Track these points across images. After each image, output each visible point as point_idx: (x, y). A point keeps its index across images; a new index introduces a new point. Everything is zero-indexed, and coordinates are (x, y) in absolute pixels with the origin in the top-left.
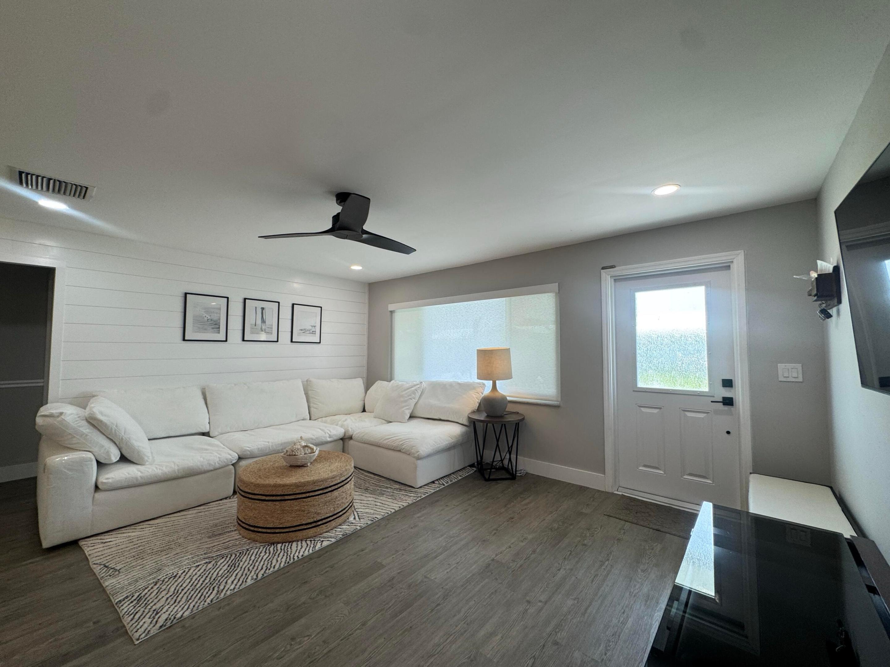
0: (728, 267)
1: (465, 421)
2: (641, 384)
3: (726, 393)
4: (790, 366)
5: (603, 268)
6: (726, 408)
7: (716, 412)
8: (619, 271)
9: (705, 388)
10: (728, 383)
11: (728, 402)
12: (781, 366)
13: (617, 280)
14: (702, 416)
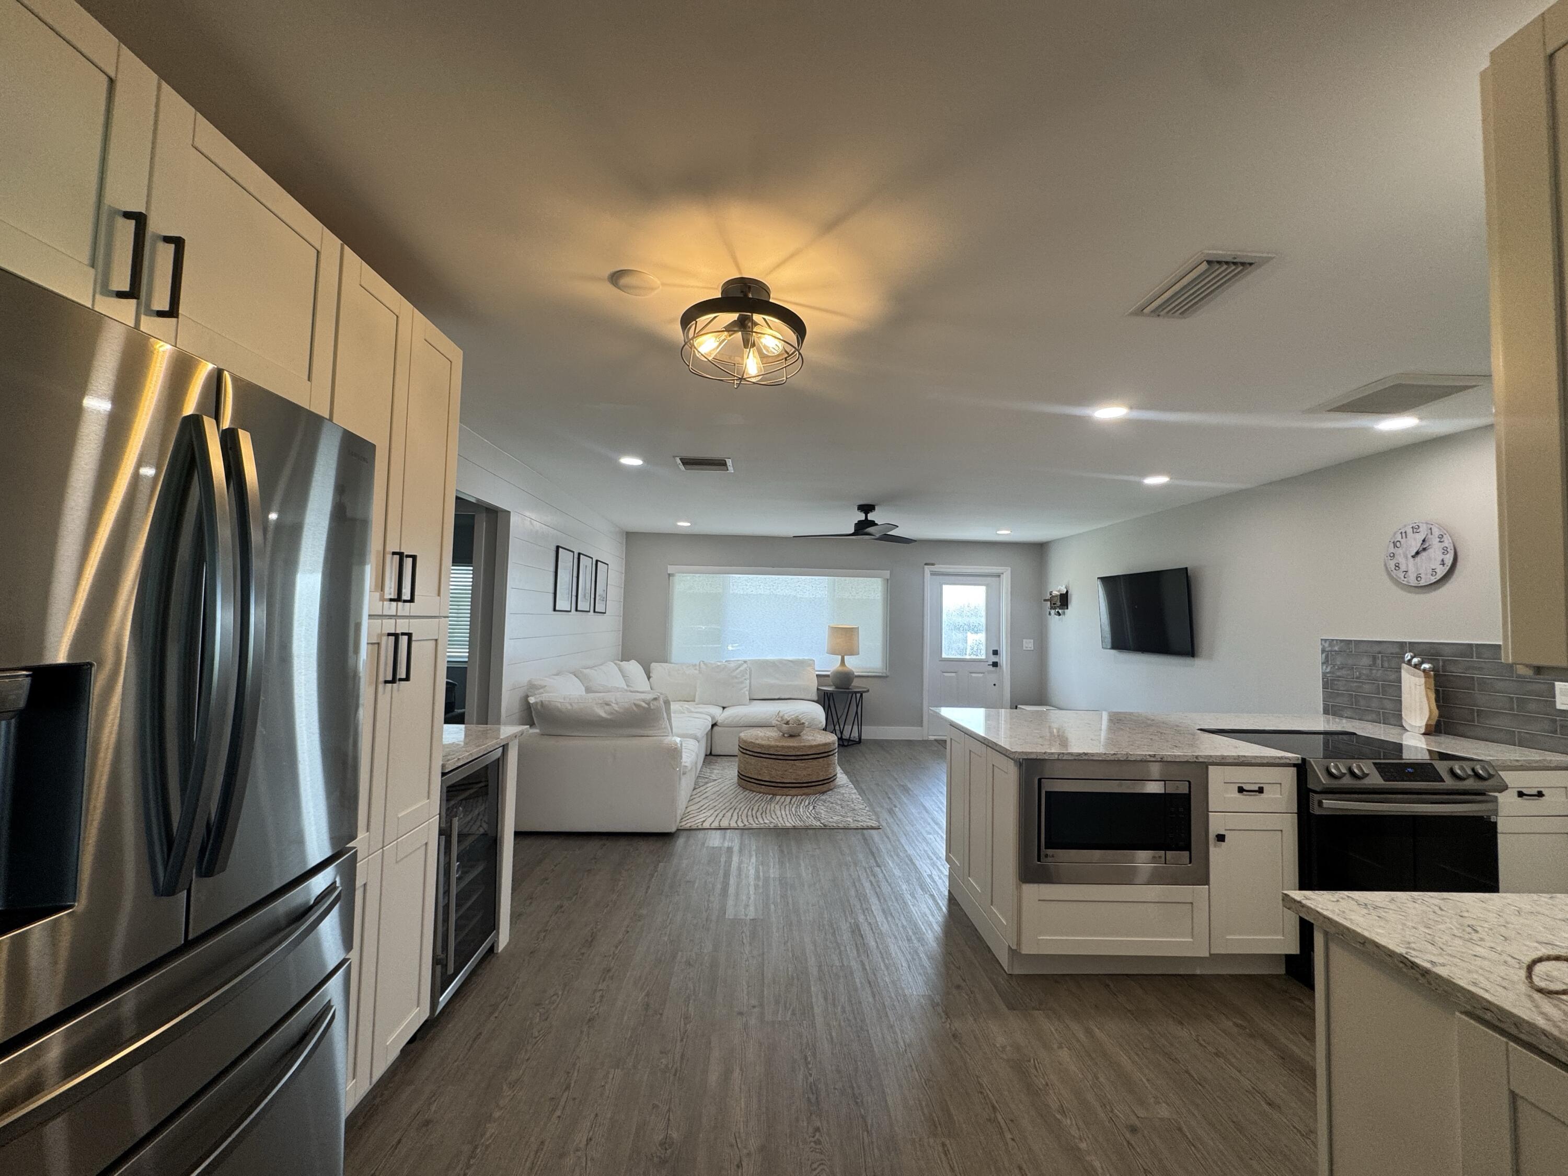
0: (999, 576)
1: (816, 698)
2: (944, 656)
3: (994, 659)
4: (1028, 641)
5: (926, 564)
6: (994, 669)
7: (989, 672)
8: (937, 568)
9: (983, 657)
10: (995, 653)
11: (995, 664)
12: (1024, 640)
13: (933, 574)
14: (981, 675)
